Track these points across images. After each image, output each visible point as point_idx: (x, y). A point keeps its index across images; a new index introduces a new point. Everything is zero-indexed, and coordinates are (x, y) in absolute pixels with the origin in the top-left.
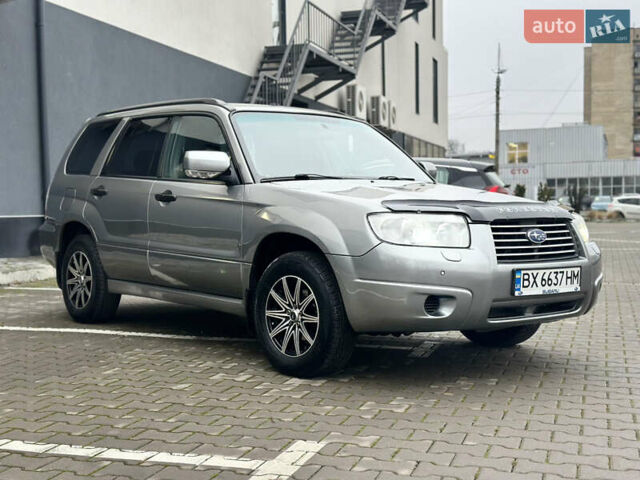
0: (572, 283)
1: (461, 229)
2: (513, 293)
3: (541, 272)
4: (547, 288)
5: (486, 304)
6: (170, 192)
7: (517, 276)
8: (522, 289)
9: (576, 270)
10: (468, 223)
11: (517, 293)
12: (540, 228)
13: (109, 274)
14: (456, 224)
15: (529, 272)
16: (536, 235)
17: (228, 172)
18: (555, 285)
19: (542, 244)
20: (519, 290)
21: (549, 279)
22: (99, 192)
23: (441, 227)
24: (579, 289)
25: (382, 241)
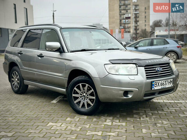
0: (170, 84)
1: (135, 69)
2: (152, 89)
3: (160, 81)
4: (162, 86)
5: (143, 93)
6: (42, 54)
7: (153, 83)
8: (155, 87)
9: (172, 80)
10: (137, 67)
11: (153, 89)
12: (160, 67)
13: (24, 79)
14: (133, 67)
15: (157, 82)
16: (159, 69)
17: (60, 48)
18: (165, 85)
19: (161, 72)
20: (153, 88)
21: (163, 83)
22: (20, 53)
23: (128, 68)
24: (172, 86)
25: (109, 73)
